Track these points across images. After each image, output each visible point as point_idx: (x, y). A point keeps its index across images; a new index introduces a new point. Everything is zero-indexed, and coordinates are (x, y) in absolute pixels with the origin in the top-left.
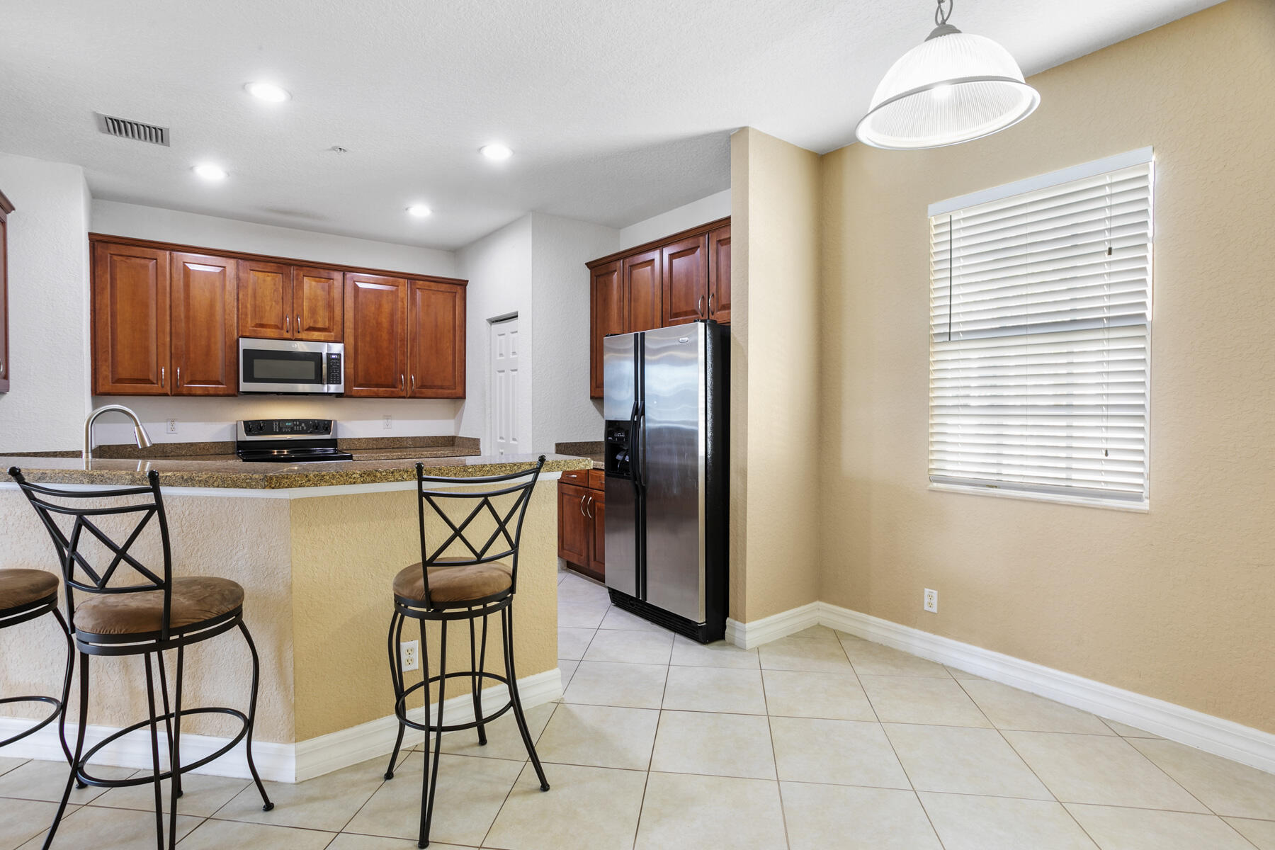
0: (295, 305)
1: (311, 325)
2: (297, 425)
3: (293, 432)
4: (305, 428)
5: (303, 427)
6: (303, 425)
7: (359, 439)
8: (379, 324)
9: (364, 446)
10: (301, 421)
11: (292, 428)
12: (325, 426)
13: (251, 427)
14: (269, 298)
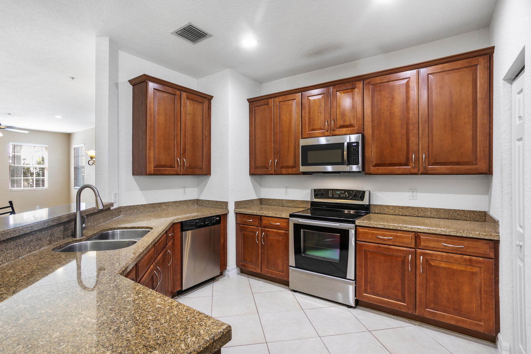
0: (331, 113)
1: (342, 124)
2: (342, 193)
3: (340, 198)
4: (347, 196)
5: (346, 195)
6: (346, 193)
7: (388, 206)
8: (392, 114)
9: (392, 212)
10: (345, 191)
11: (340, 195)
12: (360, 195)
13: (318, 193)
14: (317, 112)
